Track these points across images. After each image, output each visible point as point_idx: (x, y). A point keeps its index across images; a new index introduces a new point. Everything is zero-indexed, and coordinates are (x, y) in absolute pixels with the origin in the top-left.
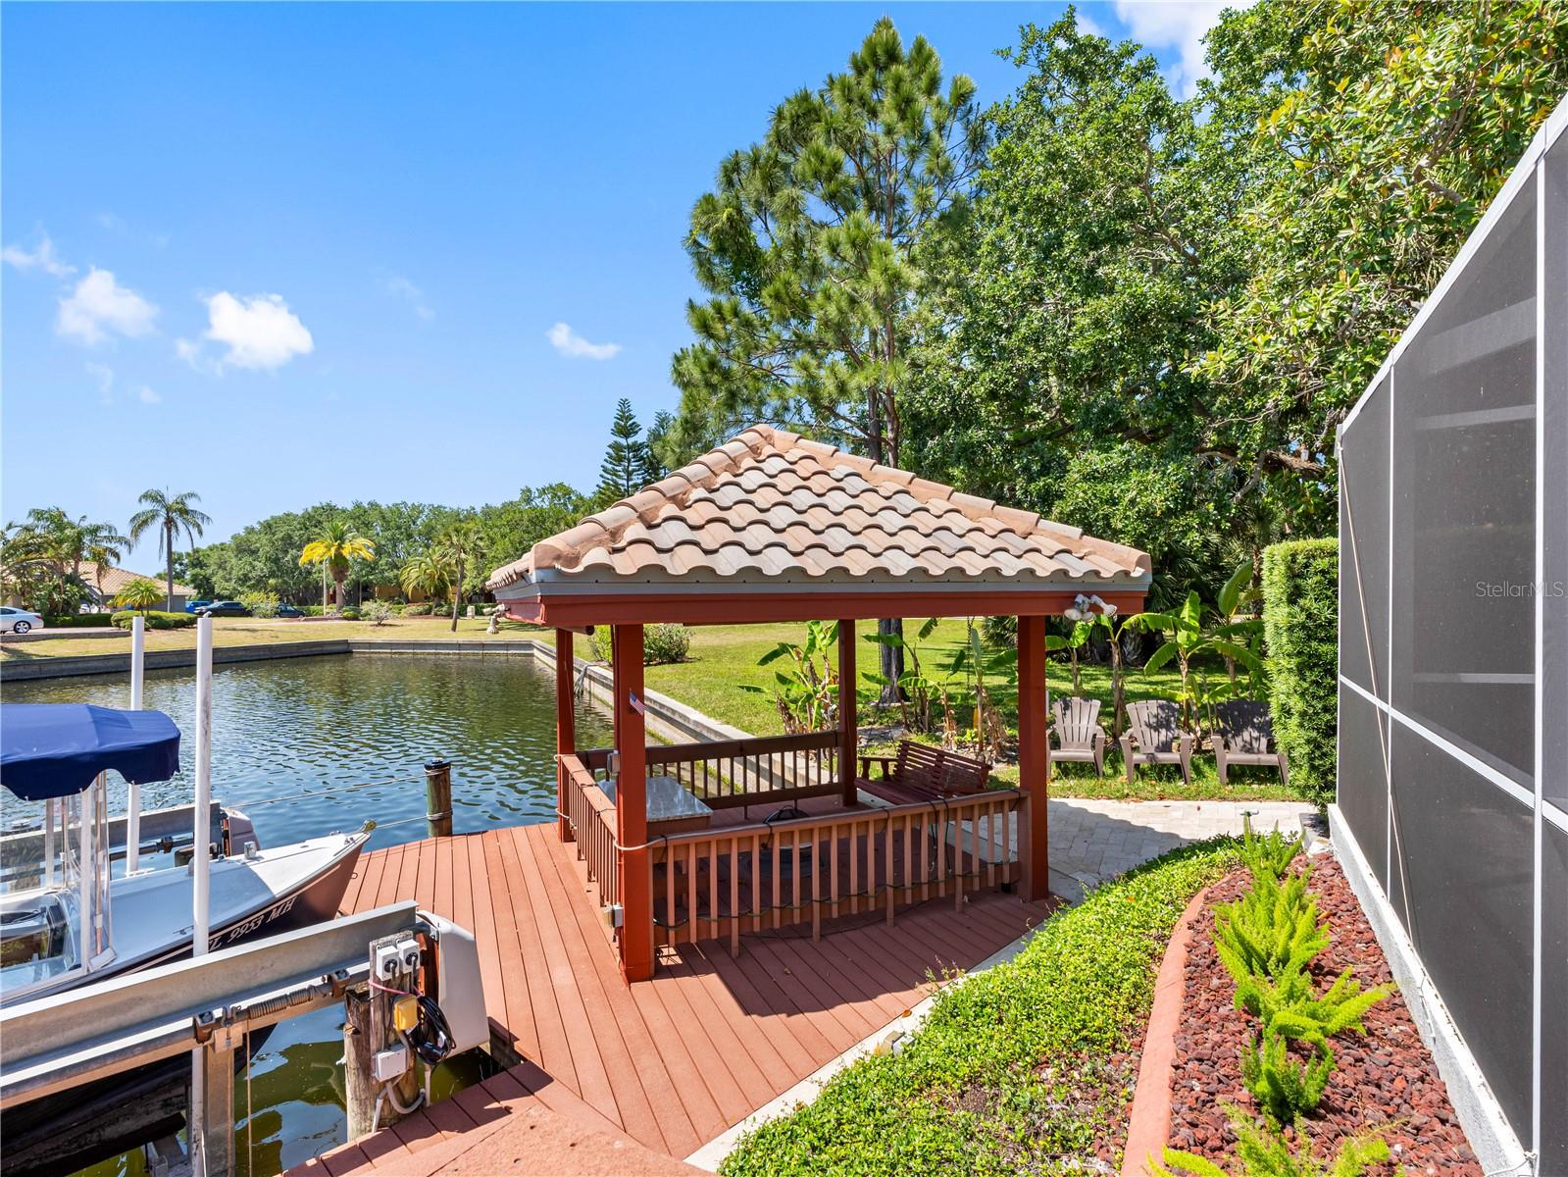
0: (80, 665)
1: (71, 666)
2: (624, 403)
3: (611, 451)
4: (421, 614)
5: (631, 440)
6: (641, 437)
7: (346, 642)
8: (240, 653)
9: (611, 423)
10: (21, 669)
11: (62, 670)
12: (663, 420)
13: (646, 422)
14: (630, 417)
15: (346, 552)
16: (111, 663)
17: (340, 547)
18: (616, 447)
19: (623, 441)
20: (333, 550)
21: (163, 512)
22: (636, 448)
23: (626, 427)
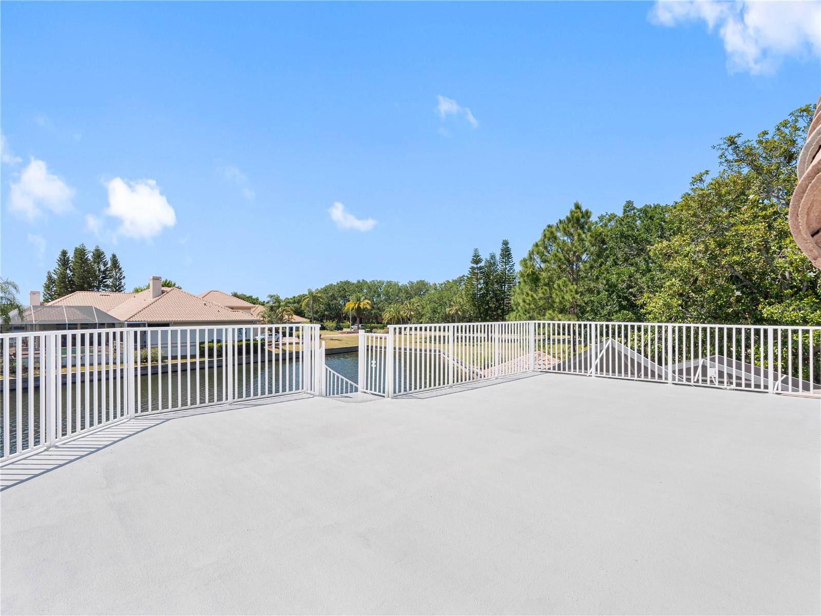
2: (476, 250)
3: (470, 270)
5: (479, 266)
6: (482, 264)
9: (471, 258)
12: (492, 256)
13: (485, 258)
14: (478, 256)
15: (361, 306)
17: (359, 304)
18: (473, 268)
19: (475, 266)
20: (357, 305)
22: (481, 268)
23: (477, 260)
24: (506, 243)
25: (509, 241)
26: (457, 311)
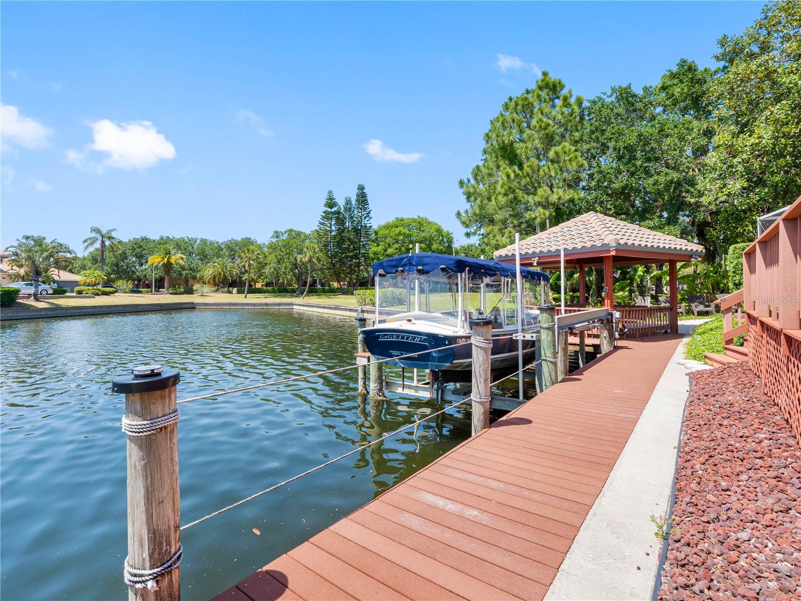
0: (83, 310)
1: (79, 311)
2: (330, 192)
3: (324, 215)
4: (215, 291)
5: (333, 210)
7: (193, 303)
8: (149, 307)
9: (324, 201)
10: (58, 311)
11: (75, 313)
12: (348, 201)
13: (341, 203)
14: (332, 199)
15: (172, 261)
16: (96, 310)
17: (169, 258)
18: (326, 213)
19: (329, 210)
20: (166, 259)
21: (100, 238)
22: (335, 213)
23: (331, 203)
24: (361, 188)
25: (365, 186)
26: (311, 257)
